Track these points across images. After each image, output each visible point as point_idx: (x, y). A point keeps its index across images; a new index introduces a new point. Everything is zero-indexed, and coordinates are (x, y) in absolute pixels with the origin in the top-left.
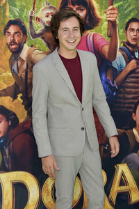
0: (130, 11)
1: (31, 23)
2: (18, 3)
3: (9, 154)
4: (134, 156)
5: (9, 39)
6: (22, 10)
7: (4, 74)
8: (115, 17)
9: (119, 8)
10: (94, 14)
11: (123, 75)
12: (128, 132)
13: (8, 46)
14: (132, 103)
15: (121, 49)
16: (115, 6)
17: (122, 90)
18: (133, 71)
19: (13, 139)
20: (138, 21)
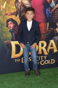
3: (14, 35)
4: (56, 38)
7: (13, 7)
11: (54, 9)
12: (54, 29)
14: (56, 19)
17: (53, 15)
18: (57, 8)
19: (16, 30)
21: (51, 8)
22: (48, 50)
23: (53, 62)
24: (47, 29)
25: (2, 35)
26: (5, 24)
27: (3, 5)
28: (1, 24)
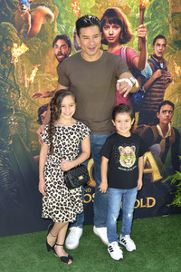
0: (157, 29)
1: (75, 37)
2: (64, 21)
6: (67, 27)
7: (53, 79)
8: (144, 34)
9: (148, 26)
10: (127, 31)
12: (153, 128)
13: (56, 56)
14: (157, 104)
15: (149, 61)
16: (145, 25)
18: (158, 79)
20: (164, 38)
21: (144, 80)
23: (151, 203)
24: (136, 126)
25: (28, 142)
26: (35, 118)
27: (30, 74)
28: (25, 117)
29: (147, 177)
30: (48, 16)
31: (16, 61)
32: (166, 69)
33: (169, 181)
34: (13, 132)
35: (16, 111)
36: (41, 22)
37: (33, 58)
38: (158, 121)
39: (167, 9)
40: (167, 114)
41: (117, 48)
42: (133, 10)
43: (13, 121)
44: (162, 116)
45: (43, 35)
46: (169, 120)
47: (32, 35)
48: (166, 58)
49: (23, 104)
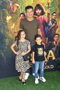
0: (53, 10)
2: (23, 8)
5: (21, 18)
8: (49, 12)
9: (50, 9)
12: (52, 42)
13: (21, 20)
15: (51, 21)
16: (49, 9)
20: (56, 13)
21: (49, 27)
22: (48, 58)
23: (52, 67)
24: (47, 42)
26: (14, 40)
27: (12, 26)
28: (11, 40)
29: (51, 58)
30: (18, 7)
31: (8, 21)
32: (56, 23)
33: (58, 60)
34: (7, 44)
35: (8, 37)
36: (15, 9)
37: (13, 20)
38: (54, 40)
39: (57, 4)
40: (57, 38)
41: (40, 17)
42: (45, 4)
43: (7, 41)
44: (55, 39)
45: (16, 13)
46: (57, 40)
47: (13, 13)
48: (56, 19)
49: (10, 35)
